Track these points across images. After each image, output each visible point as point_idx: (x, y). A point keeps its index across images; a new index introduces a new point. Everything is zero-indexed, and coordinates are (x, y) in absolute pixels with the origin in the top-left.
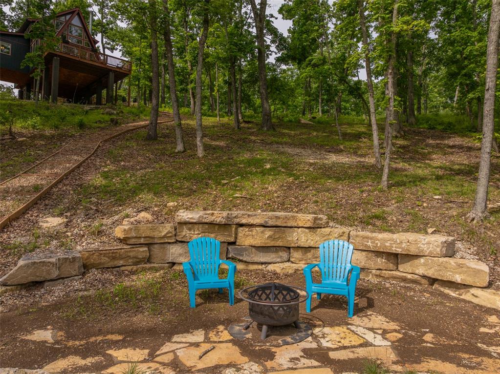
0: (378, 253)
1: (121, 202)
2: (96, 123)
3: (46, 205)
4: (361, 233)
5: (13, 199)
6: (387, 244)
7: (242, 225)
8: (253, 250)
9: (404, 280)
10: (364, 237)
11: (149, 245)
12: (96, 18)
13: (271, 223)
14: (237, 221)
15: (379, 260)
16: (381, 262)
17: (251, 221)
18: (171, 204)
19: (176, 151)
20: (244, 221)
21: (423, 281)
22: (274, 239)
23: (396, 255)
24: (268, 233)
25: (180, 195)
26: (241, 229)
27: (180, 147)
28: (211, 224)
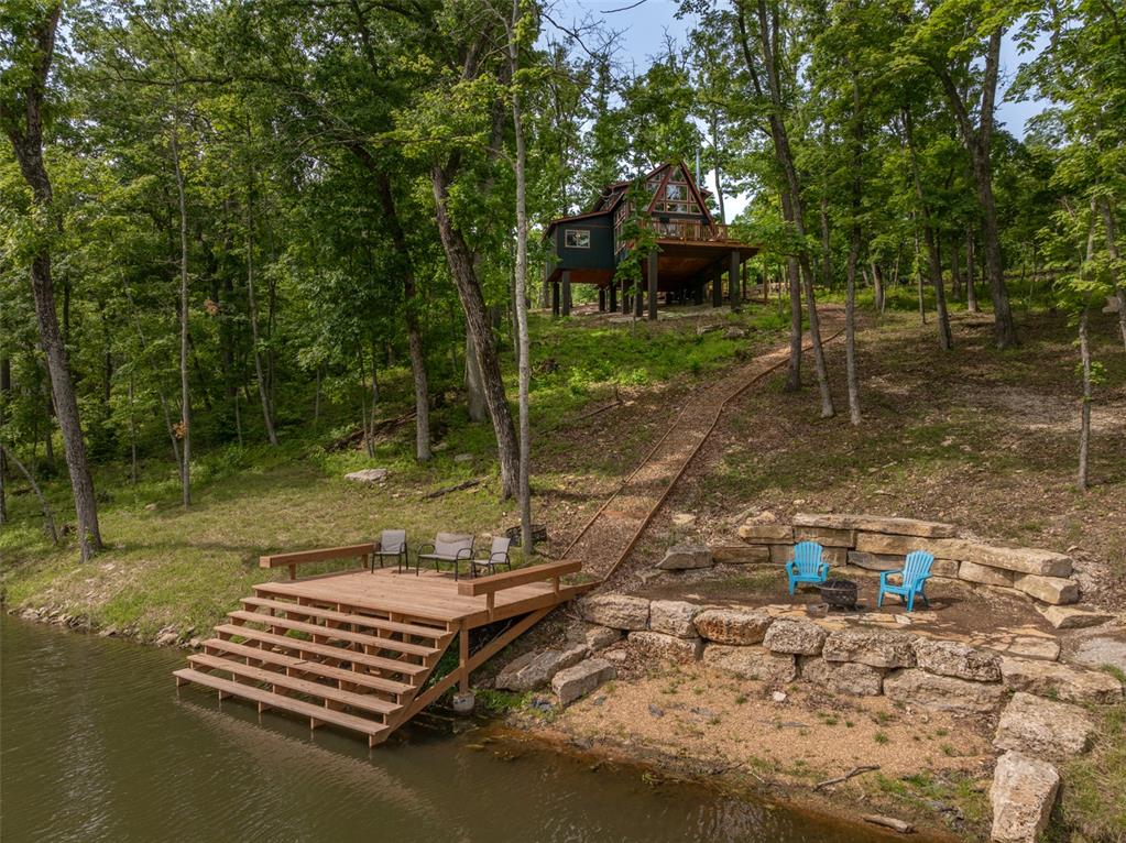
0: (996, 569)
1: (745, 498)
2: (715, 360)
3: (675, 501)
4: (981, 547)
5: (647, 495)
6: (1000, 559)
7: (862, 531)
8: (873, 557)
9: (1015, 597)
10: (982, 551)
11: (769, 545)
12: (705, 145)
13: (890, 530)
14: (856, 526)
15: (996, 575)
16: (998, 577)
17: (869, 527)
18: (798, 502)
19: (823, 416)
20: (863, 527)
21: (1028, 599)
22: (893, 547)
23: (1013, 572)
24: (887, 540)
25: (812, 489)
26: (860, 535)
27: (827, 411)
28: (827, 528)
